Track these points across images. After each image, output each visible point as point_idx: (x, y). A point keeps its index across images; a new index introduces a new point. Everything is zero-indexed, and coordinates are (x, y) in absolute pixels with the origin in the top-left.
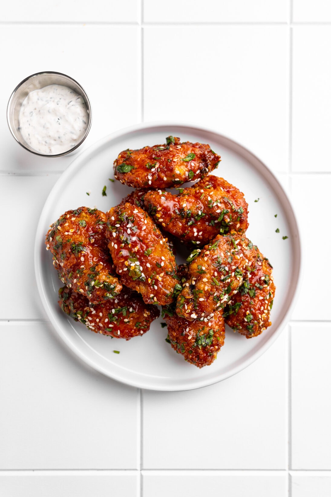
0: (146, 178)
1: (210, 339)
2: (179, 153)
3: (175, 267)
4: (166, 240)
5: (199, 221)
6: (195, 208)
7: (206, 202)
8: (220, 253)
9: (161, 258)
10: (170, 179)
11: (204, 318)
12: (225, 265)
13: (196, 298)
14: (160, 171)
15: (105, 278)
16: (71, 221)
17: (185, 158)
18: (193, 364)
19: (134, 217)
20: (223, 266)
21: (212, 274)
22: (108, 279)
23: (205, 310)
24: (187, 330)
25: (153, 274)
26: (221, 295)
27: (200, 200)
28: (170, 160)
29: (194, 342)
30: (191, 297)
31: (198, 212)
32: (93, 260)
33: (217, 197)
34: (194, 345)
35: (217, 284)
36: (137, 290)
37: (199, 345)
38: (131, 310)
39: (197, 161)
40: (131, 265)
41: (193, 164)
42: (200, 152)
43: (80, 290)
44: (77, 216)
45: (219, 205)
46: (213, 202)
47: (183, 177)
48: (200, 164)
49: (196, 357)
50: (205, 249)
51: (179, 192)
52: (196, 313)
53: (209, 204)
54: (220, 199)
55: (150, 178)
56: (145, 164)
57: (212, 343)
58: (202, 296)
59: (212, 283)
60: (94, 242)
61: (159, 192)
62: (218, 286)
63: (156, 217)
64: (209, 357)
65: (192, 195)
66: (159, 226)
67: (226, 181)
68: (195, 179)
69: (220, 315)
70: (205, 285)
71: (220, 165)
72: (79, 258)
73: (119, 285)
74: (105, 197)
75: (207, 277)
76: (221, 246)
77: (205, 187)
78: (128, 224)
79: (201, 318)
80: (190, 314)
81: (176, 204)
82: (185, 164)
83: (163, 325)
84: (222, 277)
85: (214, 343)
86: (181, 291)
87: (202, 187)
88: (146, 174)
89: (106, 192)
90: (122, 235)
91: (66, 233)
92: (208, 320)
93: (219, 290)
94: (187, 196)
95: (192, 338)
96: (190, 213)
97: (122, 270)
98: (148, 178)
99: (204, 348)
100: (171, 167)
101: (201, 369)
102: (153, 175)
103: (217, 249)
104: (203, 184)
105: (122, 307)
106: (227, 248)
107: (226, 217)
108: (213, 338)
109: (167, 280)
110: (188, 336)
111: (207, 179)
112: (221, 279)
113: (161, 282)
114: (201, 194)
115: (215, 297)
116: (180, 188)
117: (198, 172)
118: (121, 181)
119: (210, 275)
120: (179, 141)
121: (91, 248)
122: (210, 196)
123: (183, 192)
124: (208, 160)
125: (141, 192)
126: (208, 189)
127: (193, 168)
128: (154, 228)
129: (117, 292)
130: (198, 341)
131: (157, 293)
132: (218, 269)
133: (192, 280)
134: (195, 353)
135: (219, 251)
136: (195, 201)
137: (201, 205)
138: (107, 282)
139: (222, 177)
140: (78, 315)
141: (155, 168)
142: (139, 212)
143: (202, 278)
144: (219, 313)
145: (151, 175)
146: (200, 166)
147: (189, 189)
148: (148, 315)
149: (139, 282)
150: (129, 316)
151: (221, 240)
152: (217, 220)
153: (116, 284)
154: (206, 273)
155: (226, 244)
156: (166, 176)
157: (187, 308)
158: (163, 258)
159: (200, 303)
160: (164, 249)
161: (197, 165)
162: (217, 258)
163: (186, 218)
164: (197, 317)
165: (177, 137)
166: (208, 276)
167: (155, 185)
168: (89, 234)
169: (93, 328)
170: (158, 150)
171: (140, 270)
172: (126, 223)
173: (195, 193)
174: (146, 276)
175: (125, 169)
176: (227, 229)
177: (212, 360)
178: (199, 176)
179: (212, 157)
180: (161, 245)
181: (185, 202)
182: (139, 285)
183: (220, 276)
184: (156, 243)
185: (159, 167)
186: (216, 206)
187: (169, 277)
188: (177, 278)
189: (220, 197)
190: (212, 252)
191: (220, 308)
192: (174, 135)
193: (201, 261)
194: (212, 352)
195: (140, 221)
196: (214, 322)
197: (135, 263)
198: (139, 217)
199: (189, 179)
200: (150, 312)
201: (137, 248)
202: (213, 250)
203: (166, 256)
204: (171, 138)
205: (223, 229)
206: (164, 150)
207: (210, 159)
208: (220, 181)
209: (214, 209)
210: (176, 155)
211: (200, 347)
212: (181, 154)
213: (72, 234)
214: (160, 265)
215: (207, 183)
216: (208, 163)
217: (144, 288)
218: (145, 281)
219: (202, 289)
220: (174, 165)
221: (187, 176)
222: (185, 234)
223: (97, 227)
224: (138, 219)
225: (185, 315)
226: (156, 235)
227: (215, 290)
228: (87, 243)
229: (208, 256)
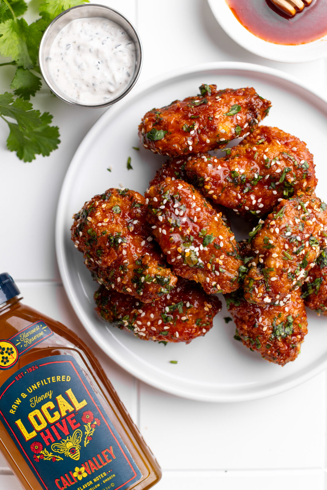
0: (186, 143)
1: (290, 328)
2: (220, 107)
3: (236, 245)
4: (220, 216)
5: (257, 186)
6: (250, 172)
7: (262, 161)
8: (288, 221)
9: (218, 237)
10: (213, 140)
11: (279, 302)
12: (296, 235)
13: (267, 278)
14: (200, 133)
15: (155, 271)
16: (102, 209)
17: (229, 112)
18: (273, 362)
19: (180, 194)
20: (294, 236)
21: (282, 247)
22: (159, 271)
23: (280, 291)
24: (260, 319)
25: (212, 258)
26: (296, 270)
27: (254, 160)
28: (212, 118)
29: (271, 334)
30: (261, 277)
31: (254, 175)
32: (136, 251)
33: (275, 154)
34: (271, 338)
35: (290, 258)
36: (195, 280)
37: (277, 337)
38: (188, 305)
39: (243, 113)
40: (186, 251)
41: (239, 118)
42: (245, 101)
43: (127, 290)
44: (107, 202)
45: (278, 163)
46: (270, 160)
47: (230, 135)
48: (248, 115)
49: (276, 352)
50: (269, 219)
51: (226, 154)
52: (270, 297)
53: (266, 164)
54: (278, 156)
55: (190, 143)
56: (181, 127)
57: (293, 332)
58: (273, 275)
59: (283, 258)
60: (134, 229)
61: (203, 159)
62: (291, 260)
63: (205, 189)
64: (292, 350)
65: (243, 156)
66: (210, 199)
67: (281, 131)
68: (244, 134)
69: (297, 297)
70: (276, 262)
71: (271, 111)
72: (121, 252)
73: (173, 277)
74: (131, 170)
75: (276, 252)
76: (288, 212)
77: (256, 143)
78: (174, 204)
79: (275, 302)
80: (263, 298)
81: (227, 170)
82: (230, 119)
83: (227, 320)
84: (295, 249)
85: (295, 331)
86: (247, 274)
87: (253, 144)
88: (184, 139)
89: (132, 164)
90: (170, 217)
91: (100, 224)
92: (284, 304)
93: (293, 265)
94: (237, 158)
95: (267, 328)
96: (244, 178)
97: (175, 259)
98: (187, 143)
99: (284, 340)
100: (214, 125)
101: (284, 366)
102: (193, 139)
103: (284, 217)
104: (253, 139)
105: (176, 303)
106: (296, 214)
107: (288, 177)
108: (293, 325)
109: (229, 263)
110: (263, 327)
111: (258, 132)
112: (293, 252)
113: (223, 266)
114: (254, 152)
115: (289, 274)
116: (227, 149)
117: (246, 126)
118: (152, 150)
119: (280, 248)
120: (215, 88)
121: (132, 238)
122: (265, 153)
123: (231, 153)
124: (256, 109)
125: (179, 160)
126: (261, 145)
127: (239, 122)
128: (204, 203)
129: (173, 284)
130: (276, 332)
131: (220, 280)
132: (288, 240)
133: (259, 258)
134: (273, 346)
135: (286, 219)
136: (248, 163)
137: (256, 166)
138: (159, 275)
139: (276, 127)
140: (124, 321)
141: (194, 129)
142: (184, 187)
143: (271, 254)
144: (296, 293)
145: (190, 140)
146: (248, 118)
147: (238, 148)
148: (209, 308)
149: (196, 269)
150: (186, 313)
151: (287, 205)
152: (278, 181)
153: (170, 276)
154: (275, 247)
155: (293, 209)
156: (209, 138)
157: (258, 292)
158: (221, 237)
159: (273, 283)
160: (221, 226)
161: (244, 117)
162: (286, 227)
163: (241, 185)
164: (272, 300)
165: (213, 84)
166: (278, 249)
167: (197, 150)
168: (126, 221)
169: (144, 335)
170: (193, 106)
171: (196, 256)
172: (172, 202)
173: (245, 152)
174: (204, 261)
175: (157, 136)
176: (292, 190)
177: (295, 353)
178: (248, 130)
179: (261, 104)
180: (217, 222)
181: (236, 166)
182: (196, 272)
183: (292, 248)
184: (210, 220)
185: (199, 128)
186: (274, 165)
187: (231, 258)
188: (240, 258)
189: (278, 153)
190: (279, 222)
191: (297, 286)
192: (208, 82)
193: (267, 234)
194: (294, 343)
195: (188, 197)
196: (291, 306)
197: (189, 248)
198: (185, 193)
199: (236, 135)
200: (211, 304)
201: (189, 230)
202: (279, 219)
203: (224, 235)
204: (206, 87)
205: (286, 192)
206: (201, 105)
207: (258, 107)
208: (274, 132)
209: (273, 169)
210: (217, 110)
211: (279, 338)
212: (223, 108)
213: (107, 224)
214: (219, 246)
215: (259, 137)
216: (256, 113)
217: (202, 275)
218: (203, 267)
219: (272, 266)
220: (218, 123)
221: (234, 132)
222: (241, 205)
223: (134, 212)
224: (185, 196)
225: (257, 300)
226: (208, 212)
227: (288, 265)
228: (126, 232)
229: (274, 227)
